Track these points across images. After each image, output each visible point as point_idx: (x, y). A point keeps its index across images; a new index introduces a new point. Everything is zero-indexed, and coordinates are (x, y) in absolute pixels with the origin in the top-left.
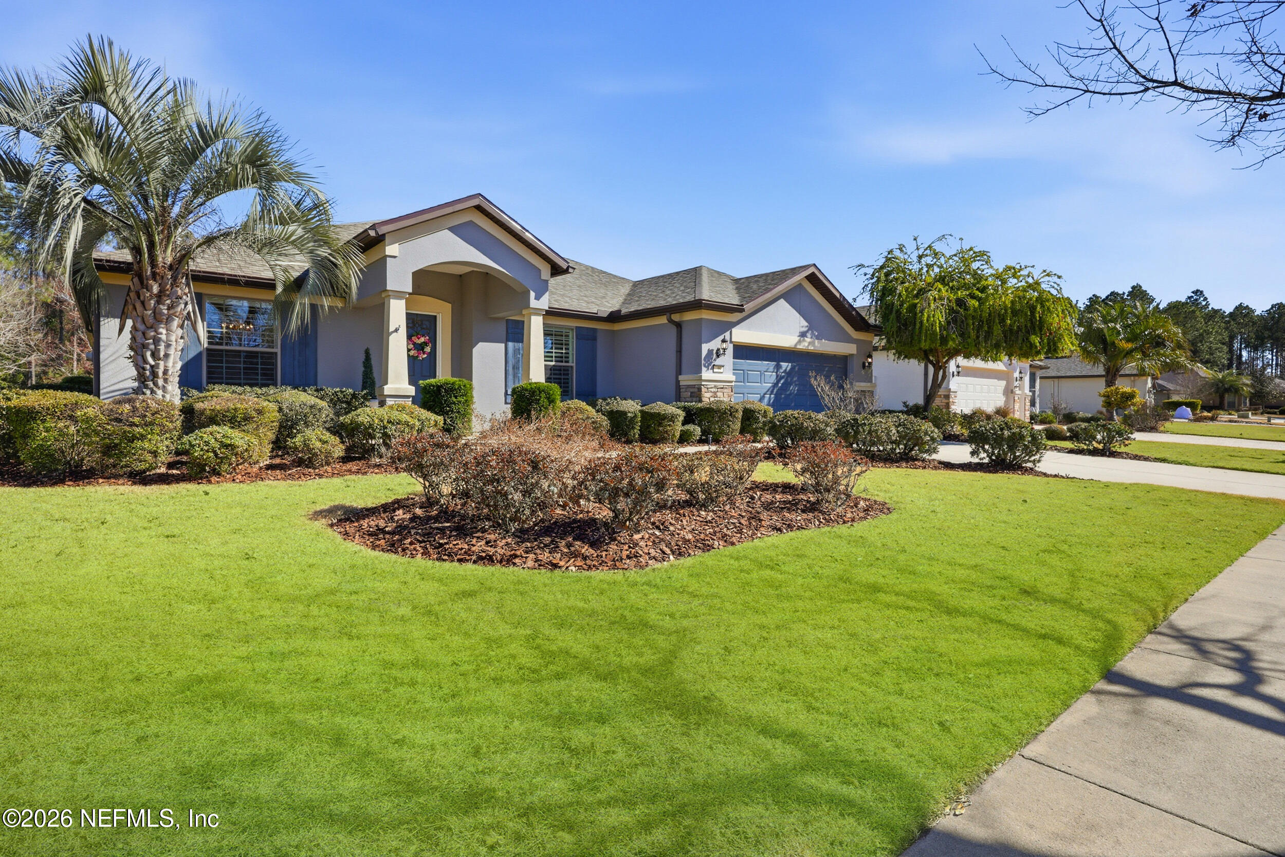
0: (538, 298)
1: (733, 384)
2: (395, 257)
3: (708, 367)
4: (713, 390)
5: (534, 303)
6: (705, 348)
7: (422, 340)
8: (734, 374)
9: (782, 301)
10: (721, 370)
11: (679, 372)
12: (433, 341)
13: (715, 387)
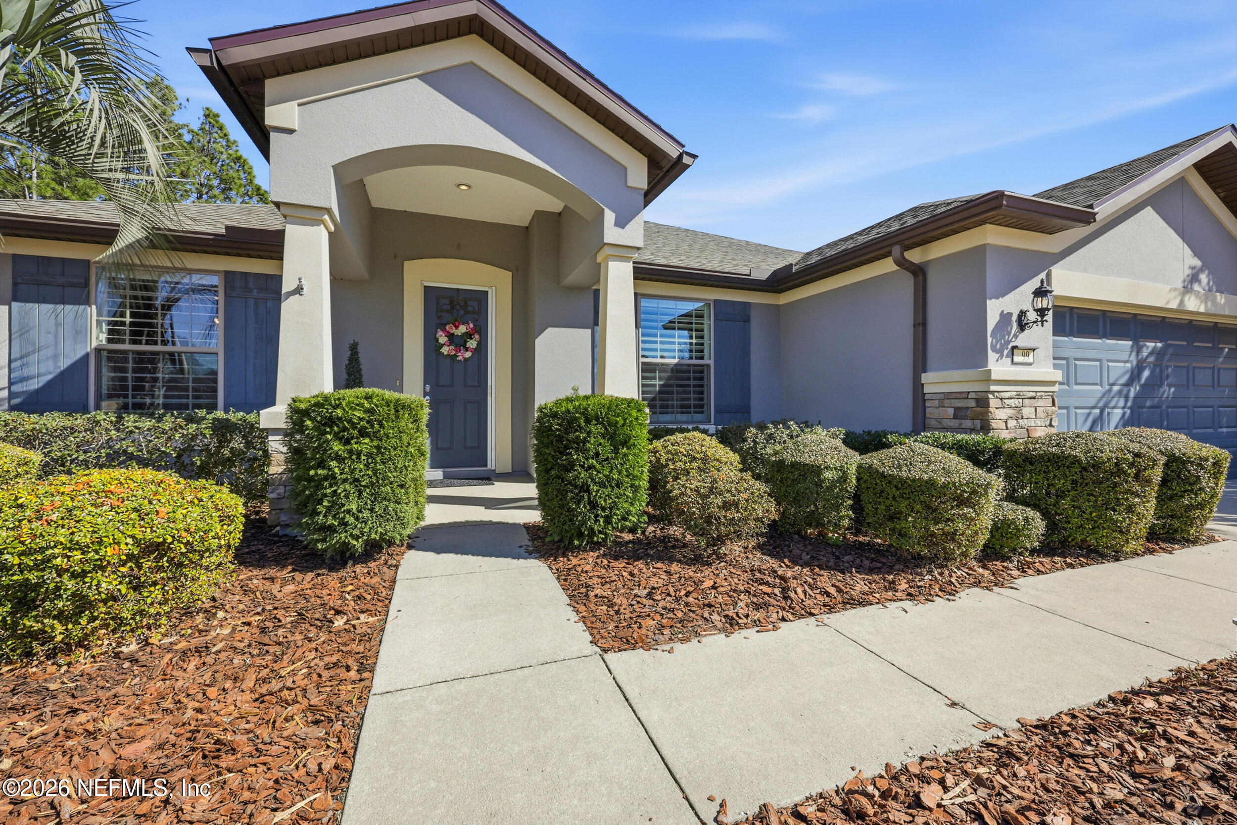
0: (621, 223)
1: (1056, 388)
2: (291, 131)
3: (1000, 352)
4: (1012, 402)
5: (612, 234)
6: (994, 309)
7: (462, 329)
8: (1055, 367)
9: (1148, 212)
10: (1030, 359)
11: (921, 364)
12: (481, 330)
13: (1019, 396)
